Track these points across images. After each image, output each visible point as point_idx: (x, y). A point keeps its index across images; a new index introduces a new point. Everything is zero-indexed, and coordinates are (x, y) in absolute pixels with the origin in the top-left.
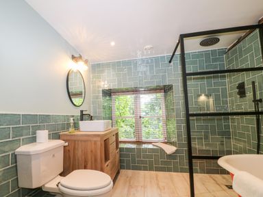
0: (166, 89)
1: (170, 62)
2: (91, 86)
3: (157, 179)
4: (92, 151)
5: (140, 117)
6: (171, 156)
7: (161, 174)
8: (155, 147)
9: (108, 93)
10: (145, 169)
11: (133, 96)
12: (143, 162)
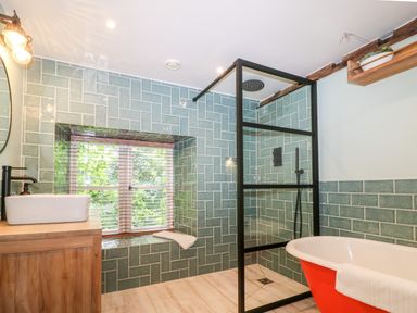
0: (179, 144)
1: (195, 100)
2: (24, 108)
3: (172, 296)
4: (65, 277)
5: (130, 188)
6: (190, 252)
7: (172, 284)
8: (162, 241)
9: (66, 133)
10: (145, 282)
11: (118, 147)
12: (141, 271)
